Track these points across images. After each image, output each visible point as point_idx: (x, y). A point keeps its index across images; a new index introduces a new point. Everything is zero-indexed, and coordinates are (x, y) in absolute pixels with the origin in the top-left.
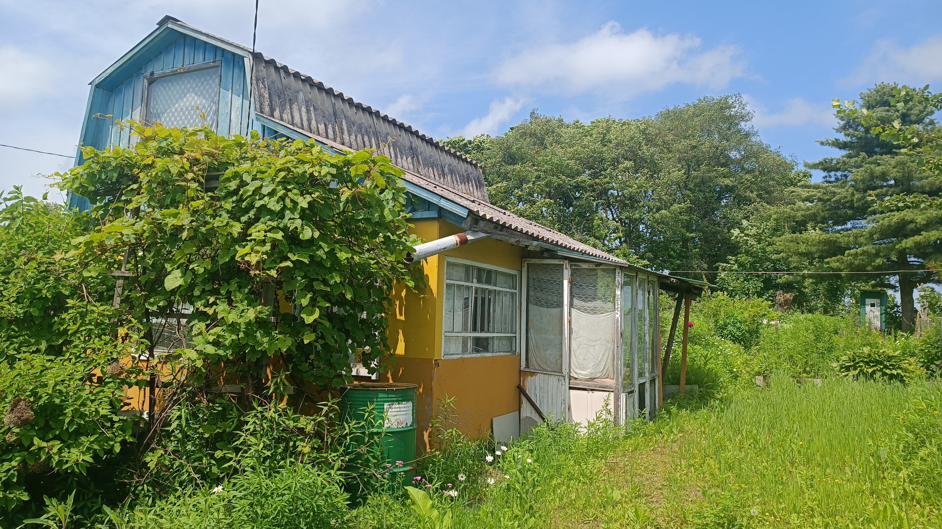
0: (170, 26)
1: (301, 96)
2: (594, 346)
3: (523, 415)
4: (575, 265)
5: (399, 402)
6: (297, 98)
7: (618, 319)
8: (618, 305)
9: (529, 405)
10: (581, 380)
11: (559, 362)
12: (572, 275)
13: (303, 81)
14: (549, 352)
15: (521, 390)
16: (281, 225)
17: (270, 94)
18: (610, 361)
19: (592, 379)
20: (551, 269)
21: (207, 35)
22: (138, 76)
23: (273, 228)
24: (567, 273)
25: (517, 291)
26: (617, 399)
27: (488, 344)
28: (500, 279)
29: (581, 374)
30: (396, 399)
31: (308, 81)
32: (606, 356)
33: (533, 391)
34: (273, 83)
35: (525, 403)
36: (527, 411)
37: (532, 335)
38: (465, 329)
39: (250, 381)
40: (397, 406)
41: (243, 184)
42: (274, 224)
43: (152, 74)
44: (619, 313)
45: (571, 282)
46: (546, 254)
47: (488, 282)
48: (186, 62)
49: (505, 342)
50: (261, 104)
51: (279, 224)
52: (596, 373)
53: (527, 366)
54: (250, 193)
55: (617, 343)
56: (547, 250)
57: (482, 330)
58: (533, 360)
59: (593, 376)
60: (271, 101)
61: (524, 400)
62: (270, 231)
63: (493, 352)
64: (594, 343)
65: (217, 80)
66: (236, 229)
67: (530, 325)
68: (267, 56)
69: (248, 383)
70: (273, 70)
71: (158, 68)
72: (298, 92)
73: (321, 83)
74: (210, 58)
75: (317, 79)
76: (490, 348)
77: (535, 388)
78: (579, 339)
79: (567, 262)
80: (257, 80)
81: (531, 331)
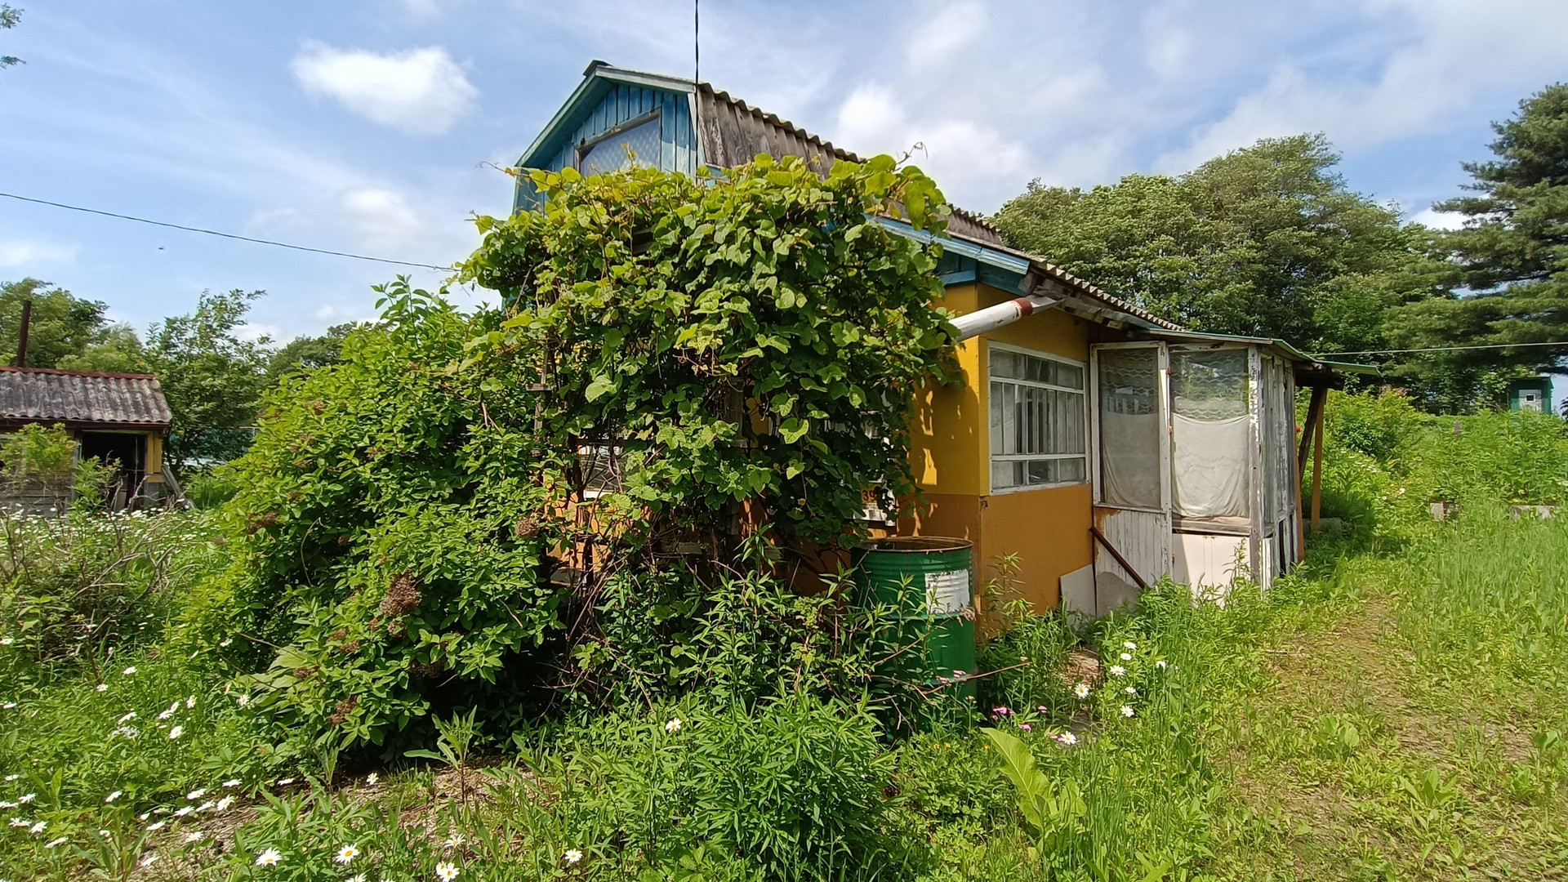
0: (598, 73)
1: (764, 141)
2: (1213, 468)
3: (1099, 569)
4: (1176, 348)
5: (948, 571)
6: (759, 144)
7: (1254, 426)
8: (1253, 404)
9: (1108, 554)
10: (1192, 519)
11: (1154, 493)
12: (1171, 363)
13: (766, 122)
14: (1138, 478)
15: (1095, 534)
16: (746, 289)
17: (723, 140)
18: (1239, 490)
19: (1210, 518)
20: (1137, 357)
21: (642, 75)
22: (568, 147)
23: (734, 294)
24: (1163, 360)
25: (1083, 392)
26: (1255, 548)
27: (1047, 470)
28: (1061, 375)
29: (1193, 511)
30: (943, 567)
31: (771, 121)
32: (1233, 483)
33: (1114, 535)
34: (727, 124)
35: (1102, 553)
36: (1105, 562)
37: (1109, 455)
38: (1020, 450)
39: (715, 540)
40: (947, 577)
41: (686, 232)
42: (735, 287)
43: (583, 142)
44: (1256, 417)
45: (1169, 374)
46: (1130, 335)
47: (1044, 378)
48: (620, 119)
49: (1069, 467)
50: (713, 153)
51: (742, 286)
52: (1217, 509)
53: (1103, 500)
54: (698, 244)
55: (1254, 463)
56: (1133, 327)
57: (1041, 451)
58: (1112, 492)
59: (1212, 513)
60: (725, 149)
61: (1100, 548)
62: (728, 299)
63: (1056, 481)
64: (1212, 464)
65: (658, 135)
66: (679, 302)
67: (1105, 441)
68: (717, 88)
69: (712, 543)
70: (726, 108)
71: (589, 134)
72: (760, 136)
73: (789, 124)
74: (647, 106)
75: (783, 118)
76: (1051, 474)
77: (1118, 532)
78: (1186, 459)
79: (1163, 343)
80: (706, 122)
81: (1107, 448)
